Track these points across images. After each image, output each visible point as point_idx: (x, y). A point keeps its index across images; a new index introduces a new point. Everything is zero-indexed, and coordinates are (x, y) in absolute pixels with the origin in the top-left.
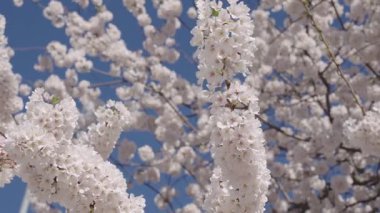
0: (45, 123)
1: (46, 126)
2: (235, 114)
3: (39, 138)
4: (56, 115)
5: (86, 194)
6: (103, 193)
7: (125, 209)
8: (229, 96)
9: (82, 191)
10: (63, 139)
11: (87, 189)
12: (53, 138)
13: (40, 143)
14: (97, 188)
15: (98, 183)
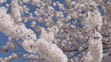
0: (46, 39)
1: (47, 40)
2: (96, 40)
3: (45, 43)
4: (49, 37)
5: (54, 57)
6: (59, 57)
7: (63, 61)
8: (94, 35)
9: (54, 56)
10: (50, 43)
11: (55, 56)
12: (48, 43)
13: (45, 44)
14: (57, 55)
15: (57, 54)
